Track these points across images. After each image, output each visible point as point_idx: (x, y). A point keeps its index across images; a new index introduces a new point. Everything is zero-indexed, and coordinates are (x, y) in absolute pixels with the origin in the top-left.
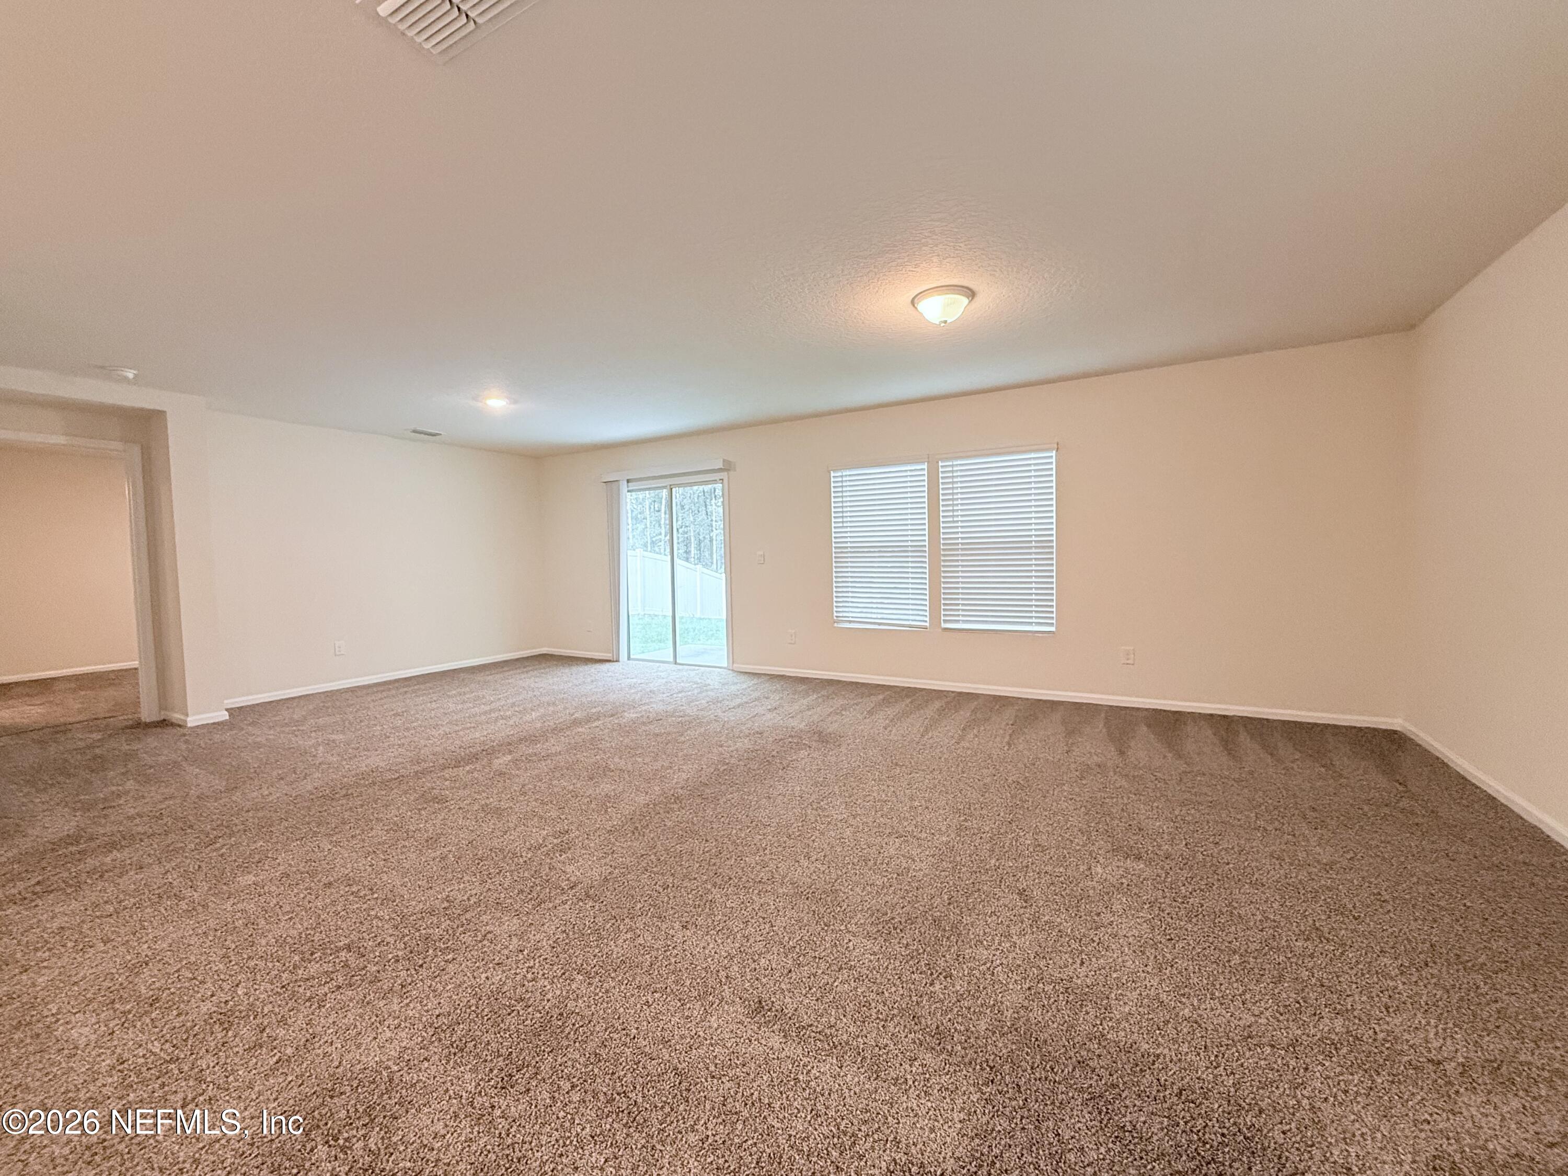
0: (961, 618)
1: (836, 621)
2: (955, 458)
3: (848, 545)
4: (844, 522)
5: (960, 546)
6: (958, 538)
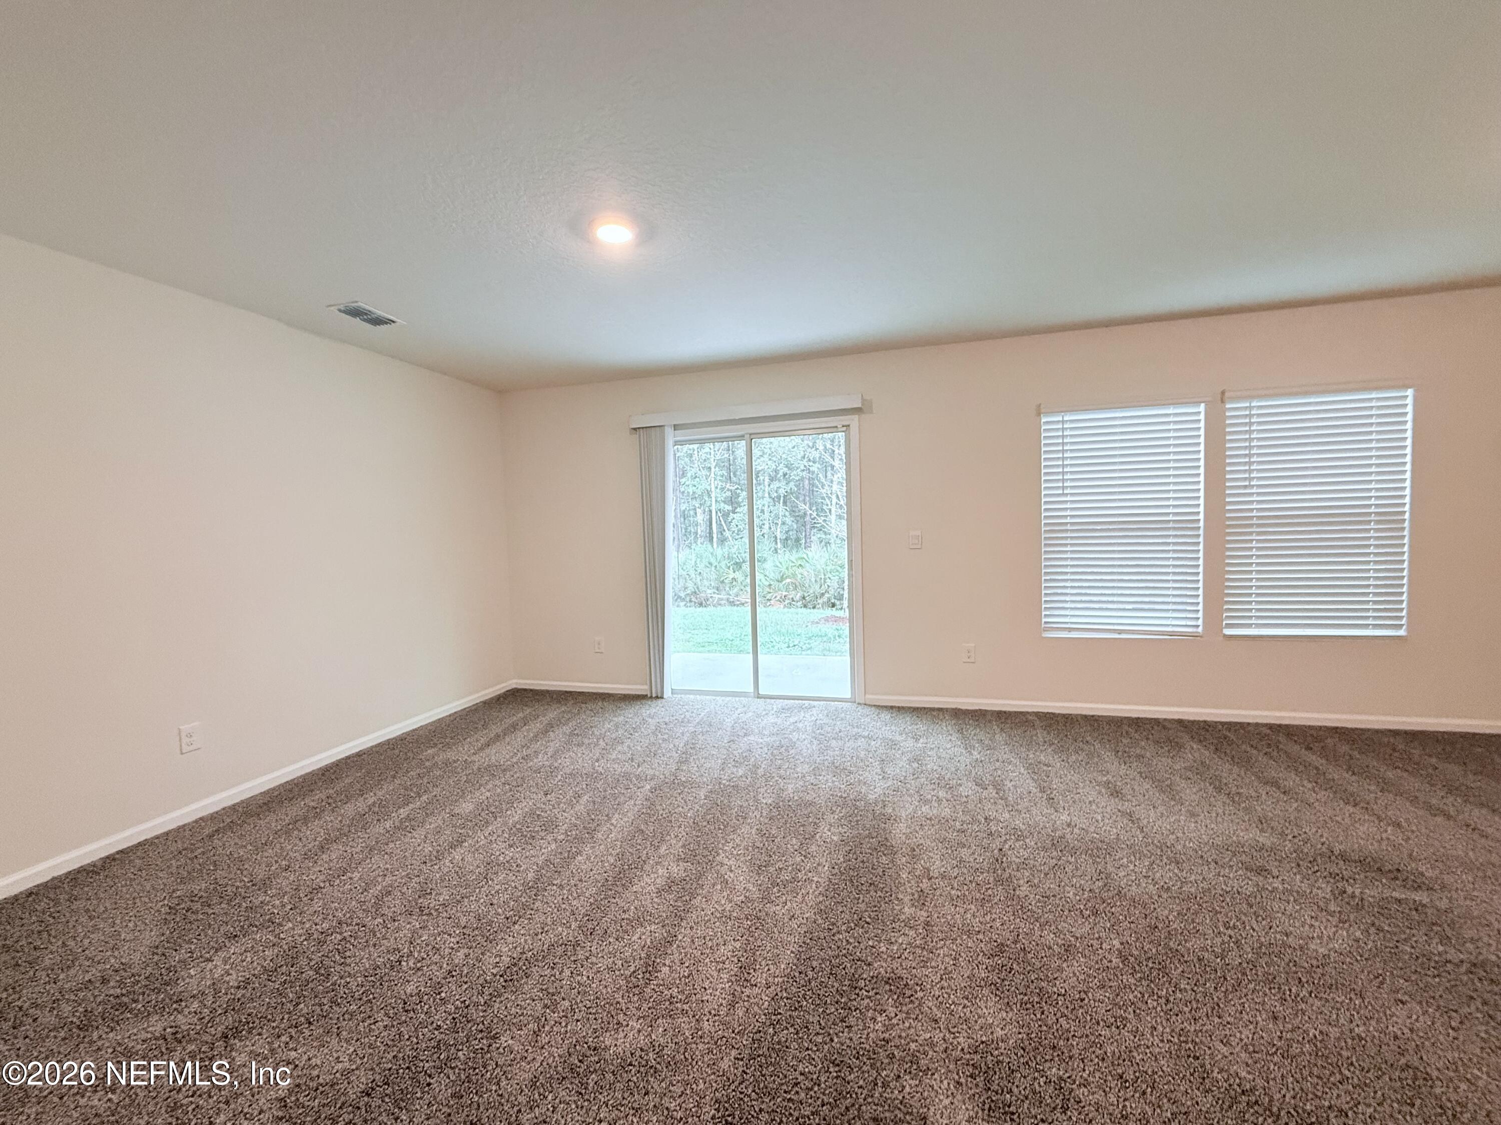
0: (1253, 621)
1: (1046, 630)
2: (1251, 398)
3: (1068, 520)
4: (1063, 488)
5: (1255, 521)
6: (1252, 510)
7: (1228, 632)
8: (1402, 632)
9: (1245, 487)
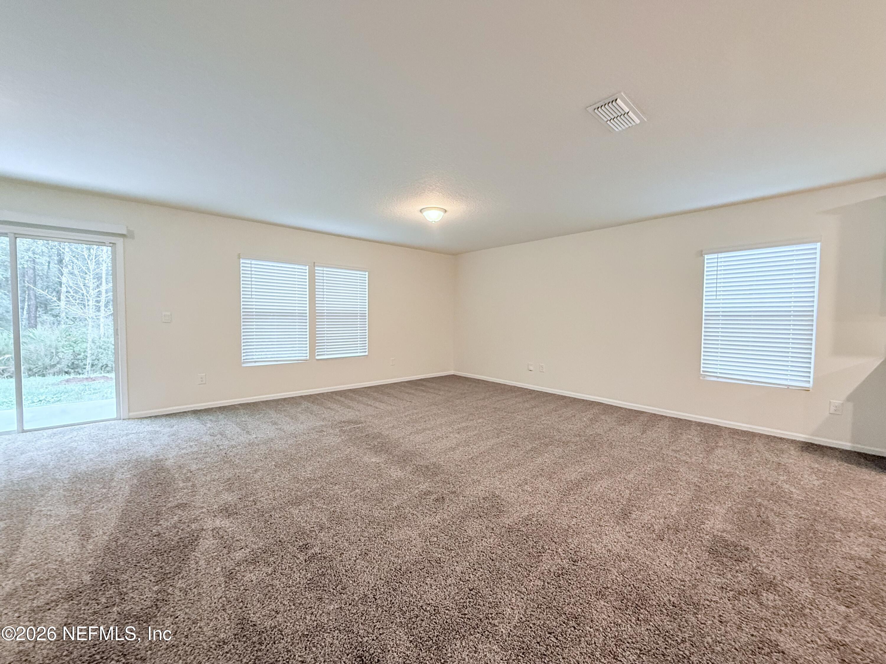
0: (325, 353)
1: (244, 363)
2: (323, 267)
3: (254, 310)
4: (252, 295)
5: (325, 314)
6: (324, 310)
7: (318, 358)
8: (367, 354)
9: (322, 301)
